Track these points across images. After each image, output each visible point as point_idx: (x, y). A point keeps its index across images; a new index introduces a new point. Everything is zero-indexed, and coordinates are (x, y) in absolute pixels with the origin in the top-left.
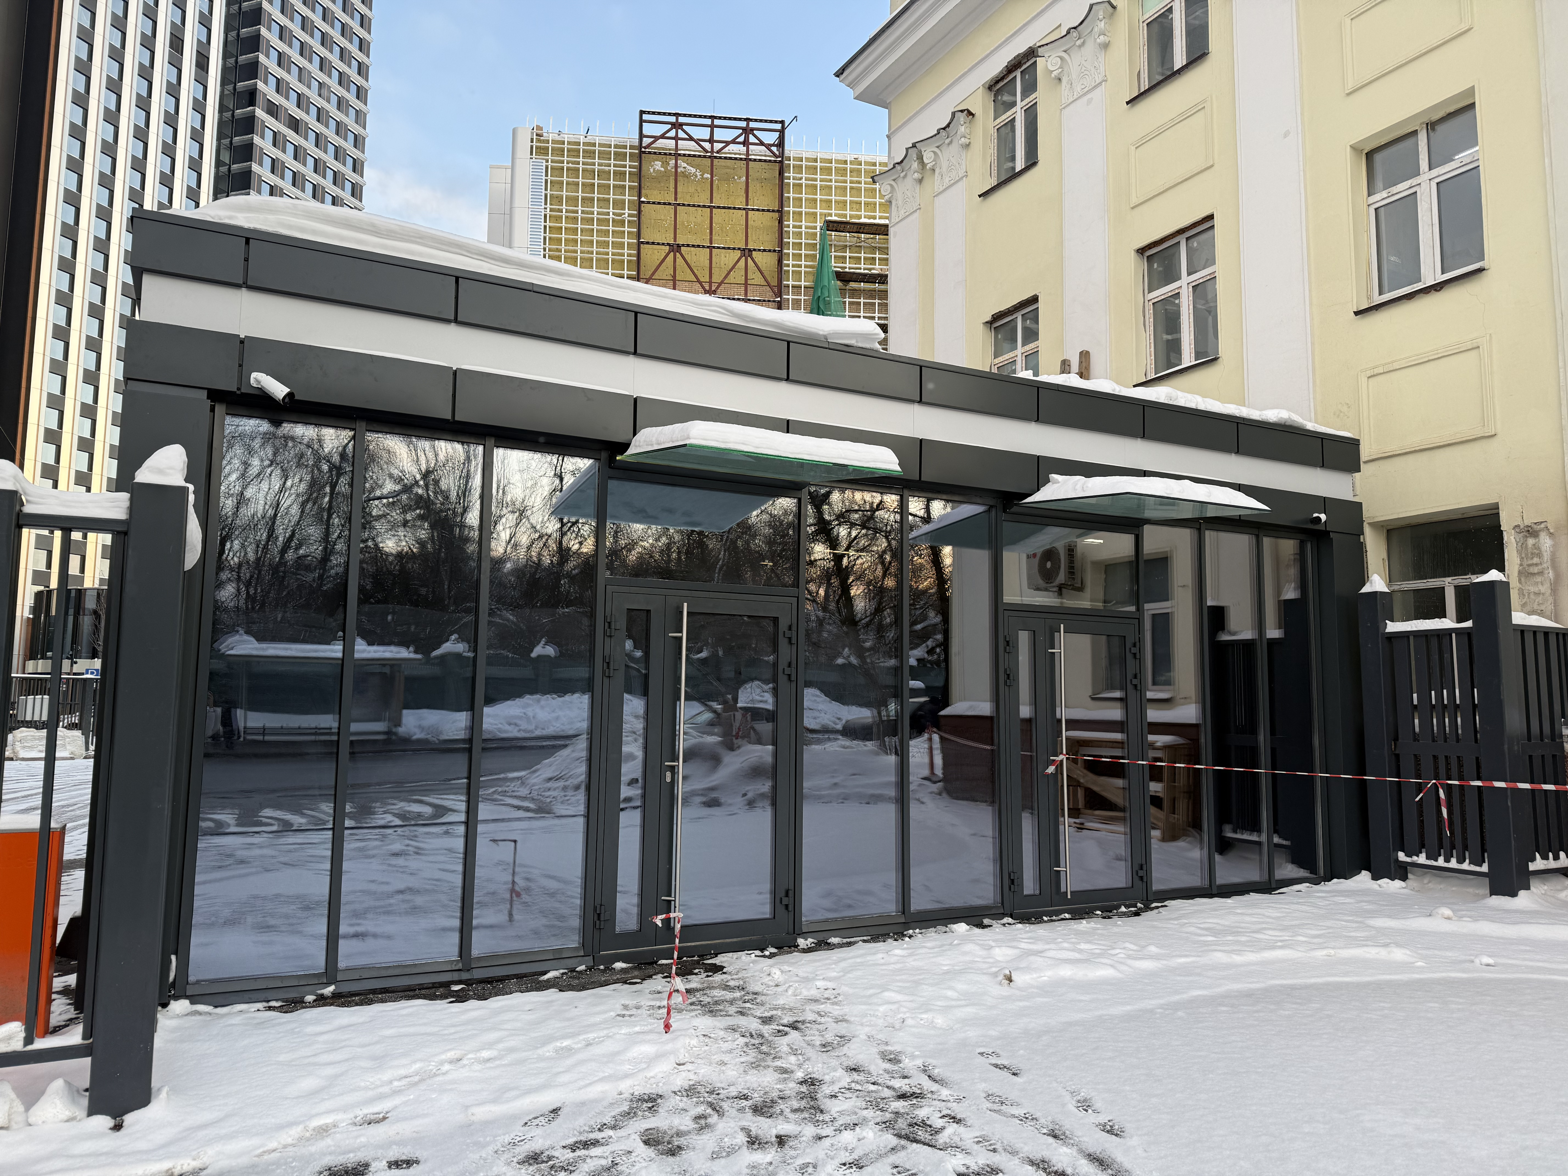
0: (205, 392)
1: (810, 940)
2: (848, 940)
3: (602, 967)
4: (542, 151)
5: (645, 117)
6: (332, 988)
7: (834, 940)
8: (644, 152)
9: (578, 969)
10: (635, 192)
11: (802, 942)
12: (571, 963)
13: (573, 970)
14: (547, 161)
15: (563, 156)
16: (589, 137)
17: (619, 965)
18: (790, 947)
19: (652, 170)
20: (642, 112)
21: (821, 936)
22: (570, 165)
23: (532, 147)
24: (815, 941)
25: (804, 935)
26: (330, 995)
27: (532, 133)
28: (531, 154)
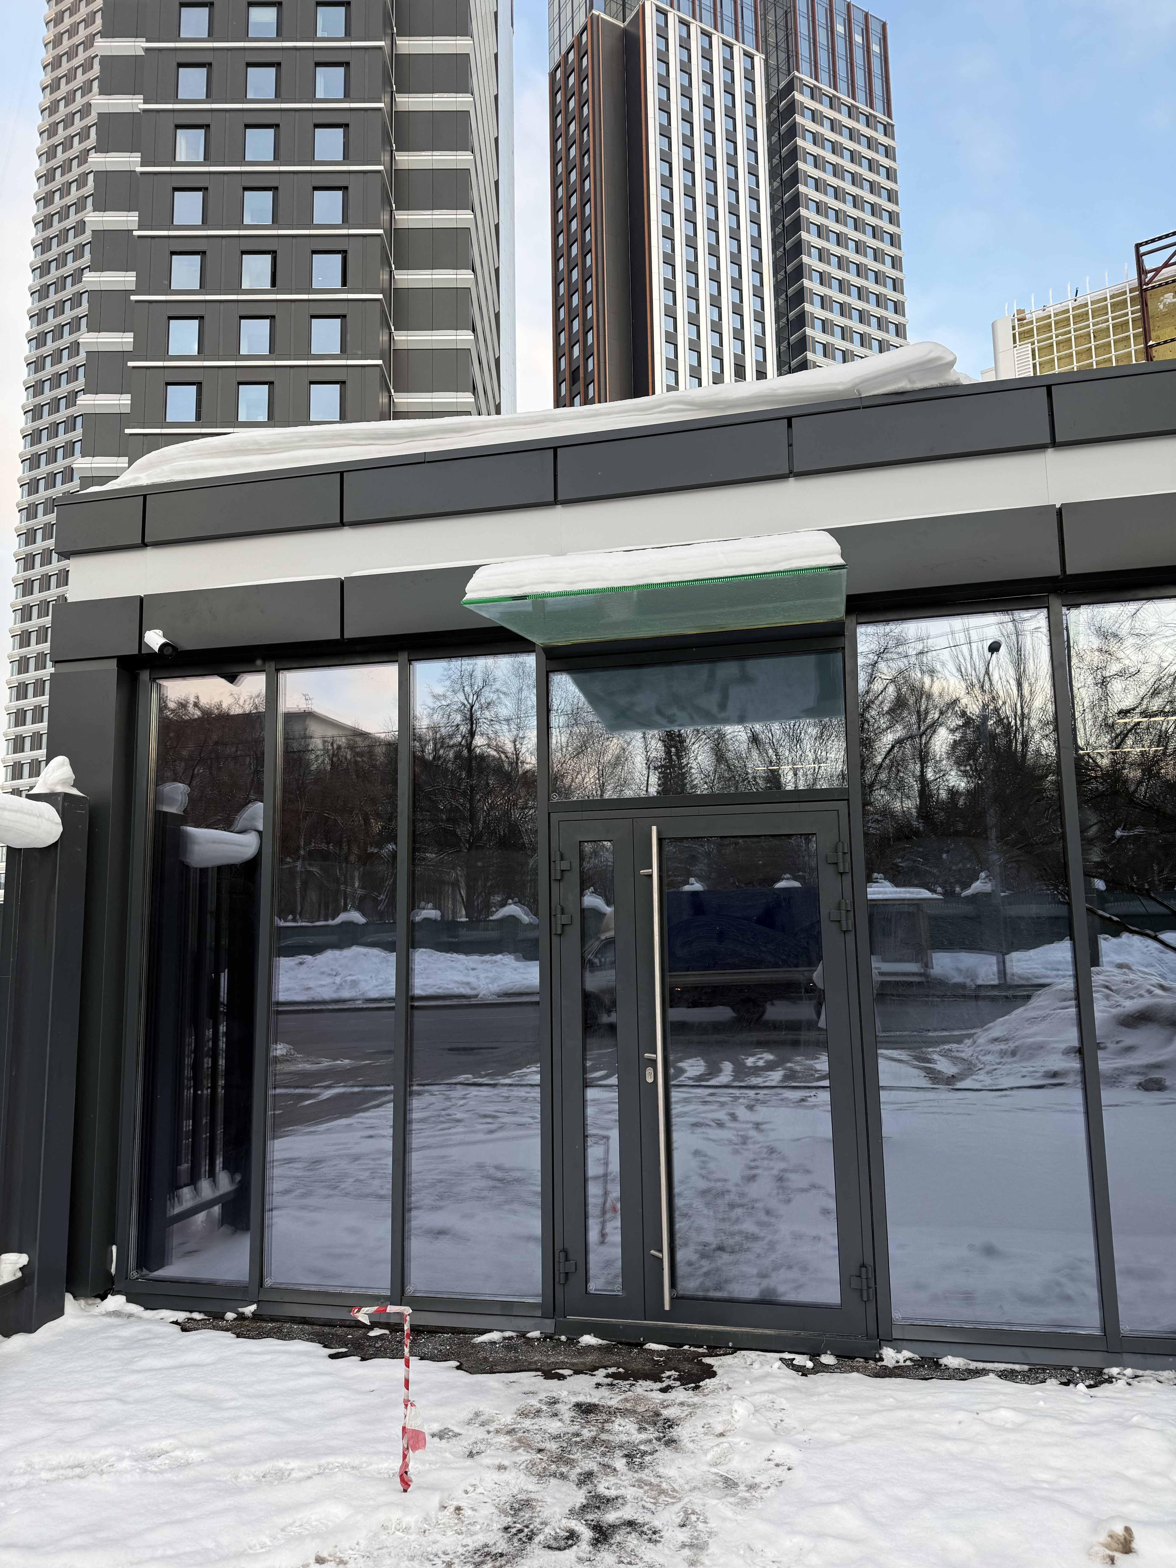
0: (115, 660)
1: (907, 1354)
2: (981, 1365)
3: (563, 1338)
4: (1026, 335)
5: (1143, 249)
6: (253, 1308)
7: (951, 1361)
8: (1146, 290)
9: (529, 1335)
10: (1142, 339)
11: (890, 1356)
12: (522, 1324)
13: (523, 1335)
14: (1033, 343)
15: (1051, 331)
16: (1079, 300)
17: (588, 1339)
18: (867, 1359)
19: (1161, 307)
20: (1138, 246)
21: (929, 1351)
22: (1060, 338)
23: (1014, 335)
24: (916, 1357)
25: (897, 1344)
26: (250, 1315)
27: (1013, 320)
28: (1015, 342)
